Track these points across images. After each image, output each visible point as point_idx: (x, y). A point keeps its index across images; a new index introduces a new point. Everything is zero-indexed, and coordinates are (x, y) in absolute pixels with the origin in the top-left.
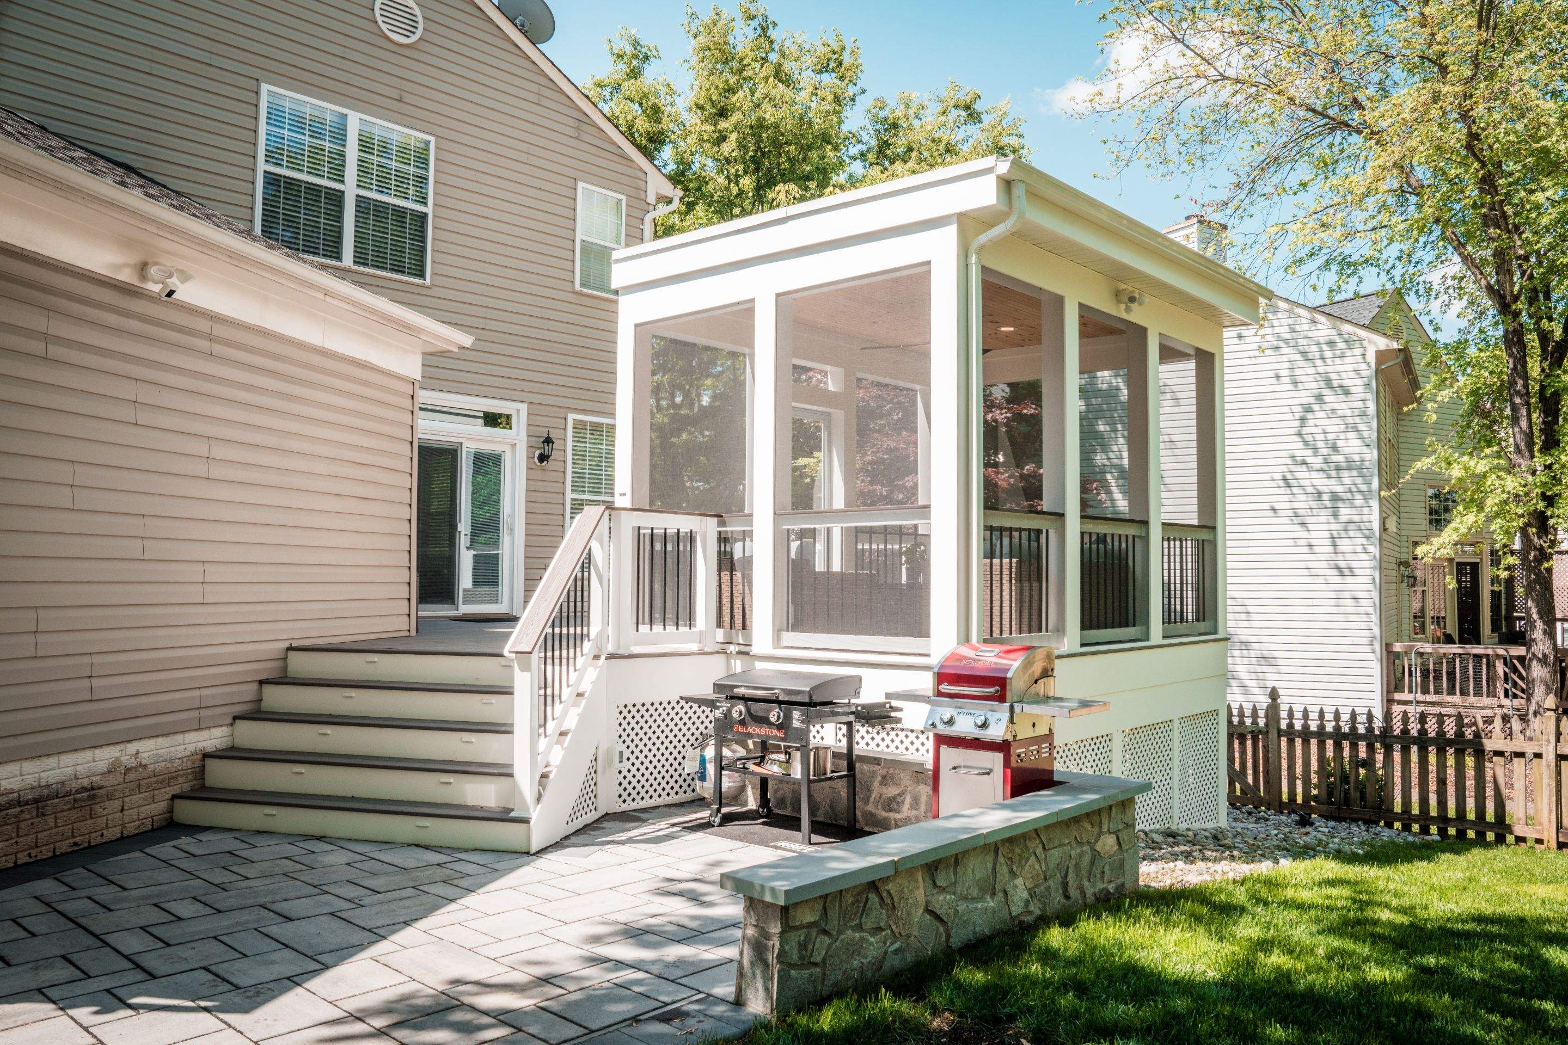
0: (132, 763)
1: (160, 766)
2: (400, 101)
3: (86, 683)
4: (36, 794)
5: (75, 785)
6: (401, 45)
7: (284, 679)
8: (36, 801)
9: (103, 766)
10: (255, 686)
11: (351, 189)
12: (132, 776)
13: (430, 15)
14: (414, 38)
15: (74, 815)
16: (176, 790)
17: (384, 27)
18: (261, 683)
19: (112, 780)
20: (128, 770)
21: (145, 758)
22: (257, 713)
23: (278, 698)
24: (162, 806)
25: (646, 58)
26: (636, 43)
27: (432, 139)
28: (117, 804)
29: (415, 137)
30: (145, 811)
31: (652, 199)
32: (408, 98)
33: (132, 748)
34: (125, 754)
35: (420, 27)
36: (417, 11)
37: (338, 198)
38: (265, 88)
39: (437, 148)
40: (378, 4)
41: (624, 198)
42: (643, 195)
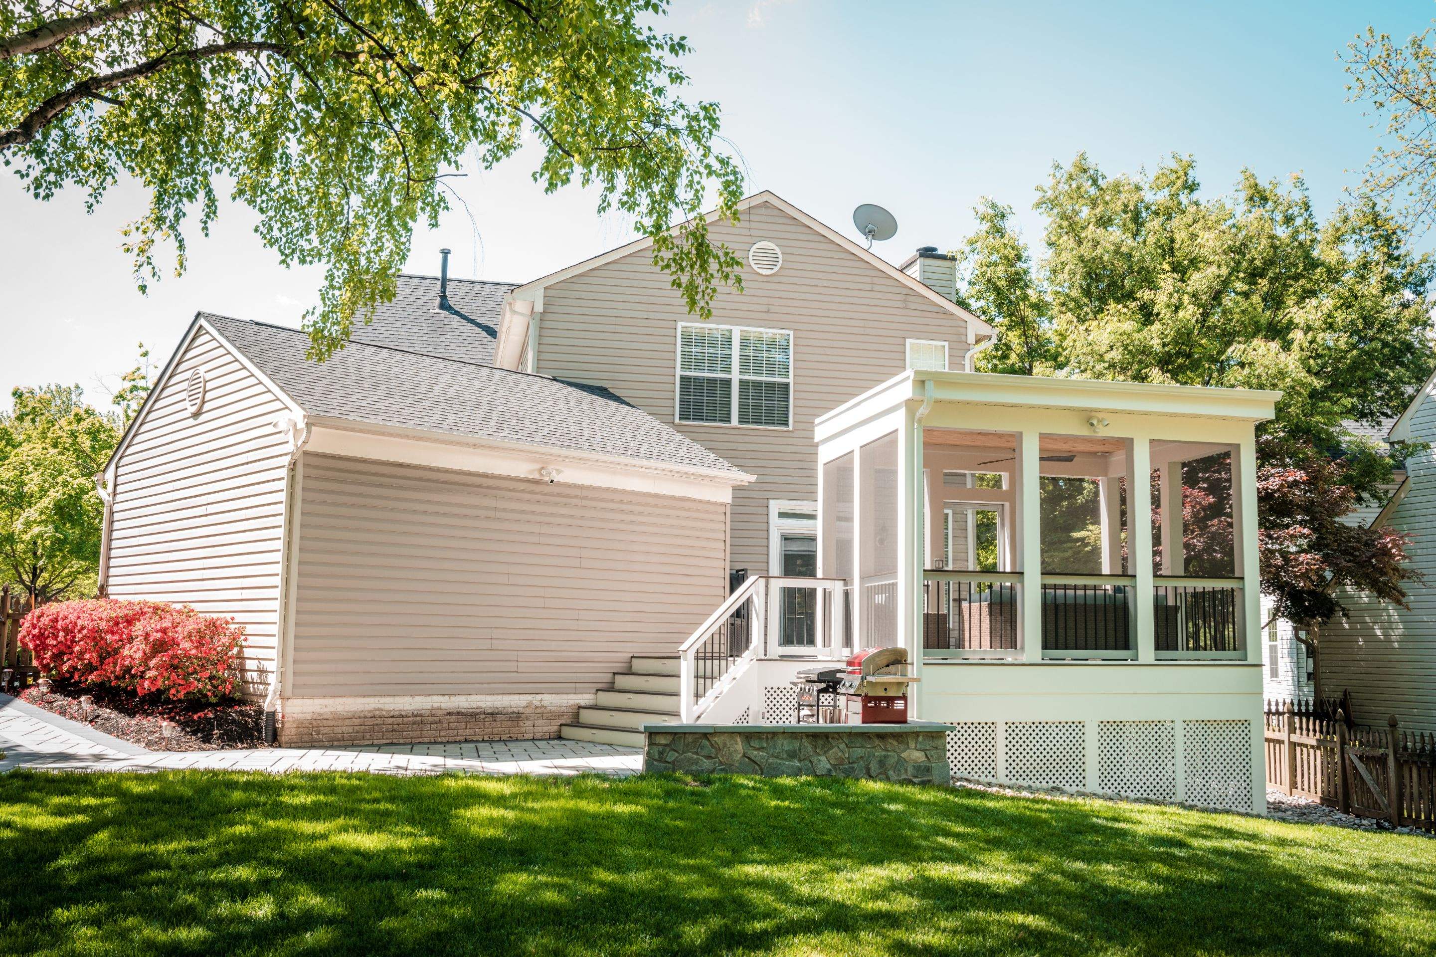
0: (538, 704)
1: (553, 709)
2: (768, 312)
3: (515, 664)
4: (492, 710)
5: (510, 710)
6: (768, 276)
7: (629, 672)
8: (492, 714)
9: (524, 703)
10: (611, 675)
11: (736, 377)
12: (538, 711)
13: (787, 250)
14: (776, 269)
15: (510, 723)
16: (563, 722)
17: (755, 267)
18: (614, 674)
19: (527, 711)
20: (536, 708)
21: (545, 703)
22: (611, 688)
23: (623, 681)
24: (555, 728)
25: (1003, 216)
26: (994, 206)
27: (791, 333)
28: (531, 723)
29: (777, 333)
30: (545, 729)
31: (971, 339)
32: (773, 309)
33: (539, 697)
34: (536, 700)
35: (780, 260)
36: (778, 251)
37: (727, 383)
38: (680, 325)
39: (795, 337)
40: (751, 253)
41: (946, 344)
42: (963, 338)
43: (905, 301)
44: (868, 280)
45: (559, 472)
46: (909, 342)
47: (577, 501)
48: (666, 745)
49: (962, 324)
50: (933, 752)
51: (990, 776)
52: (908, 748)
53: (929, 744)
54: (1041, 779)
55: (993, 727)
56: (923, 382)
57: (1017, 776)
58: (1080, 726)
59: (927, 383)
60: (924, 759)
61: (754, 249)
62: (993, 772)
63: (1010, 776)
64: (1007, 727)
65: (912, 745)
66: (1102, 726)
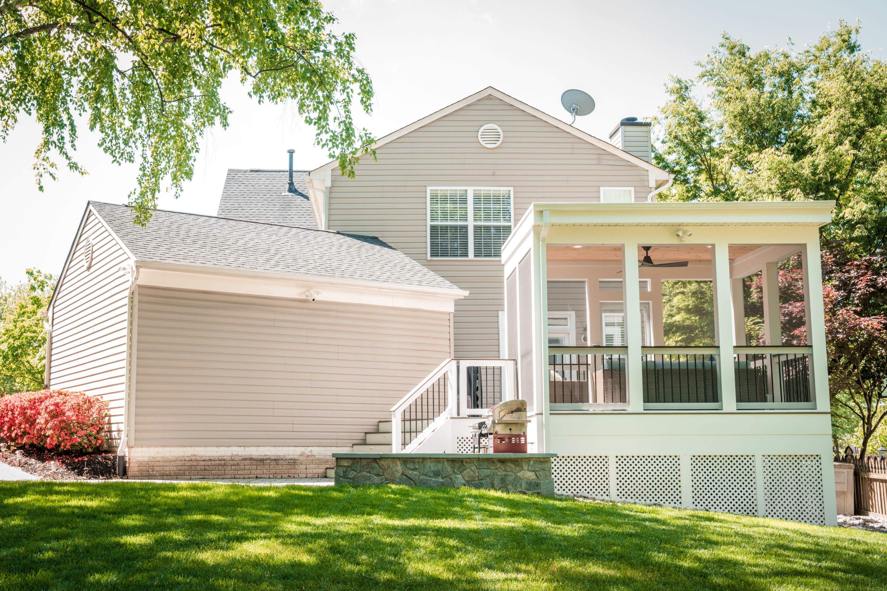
0: (309, 454)
1: (320, 457)
2: (494, 175)
3: (291, 426)
4: (275, 458)
5: (288, 457)
6: (493, 148)
7: (377, 432)
8: (275, 460)
9: (299, 453)
10: (363, 434)
11: (471, 223)
12: (309, 458)
13: (506, 129)
14: (498, 143)
15: (288, 467)
16: (328, 466)
17: (483, 143)
18: (366, 433)
19: (301, 458)
20: (308, 456)
21: (314, 453)
22: (364, 443)
23: (371, 438)
24: (322, 471)
25: (687, 88)
26: (679, 81)
27: (512, 189)
28: (304, 467)
29: (503, 190)
30: (315, 471)
31: (652, 184)
32: (497, 172)
33: (310, 449)
34: (307, 451)
35: (502, 136)
36: (500, 130)
37: (466, 227)
38: (429, 189)
39: (514, 192)
40: (480, 133)
41: (632, 189)
42: (646, 183)
43: (599, 159)
44: (569, 145)
45: (318, 293)
46: (602, 189)
47: (335, 314)
48: (348, 467)
49: (645, 173)
50: (541, 473)
51: (605, 495)
52: (523, 469)
53: (538, 467)
54: (645, 498)
55: (606, 460)
56: (542, 211)
57: (626, 495)
58: (676, 459)
59: (544, 212)
60: (535, 477)
61: (482, 130)
62: (607, 493)
63: (621, 495)
64: (617, 460)
65: (526, 468)
66: (694, 459)
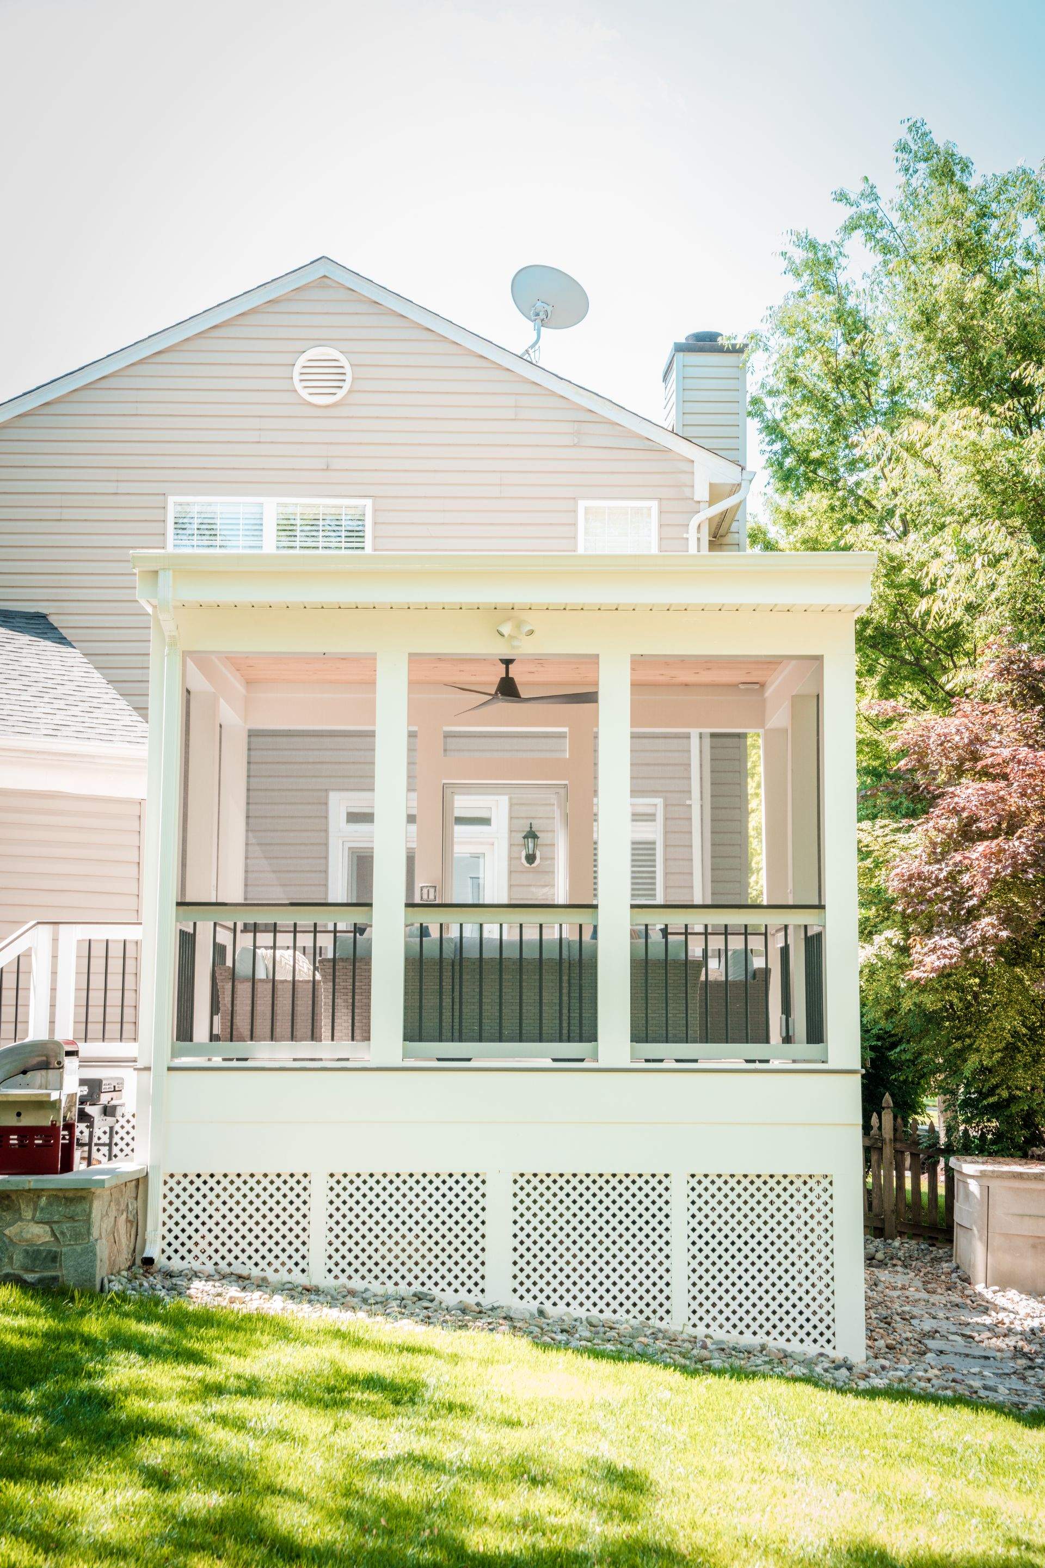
2: (328, 469)
6: (328, 406)
13: (360, 360)
14: (341, 394)
17: (304, 394)
25: (830, 262)
27: (368, 502)
29: (343, 505)
31: (702, 493)
32: (336, 464)
35: (349, 378)
36: (344, 361)
38: (171, 500)
39: (375, 511)
40: (297, 369)
41: (654, 505)
42: (687, 491)
44: (511, 401)
46: (582, 504)
49: (685, 468)
50: (66, 1226)
51: (297, 1270)
52: (21, 1219)
53: (59, 1211)
54: (396, 1277)
55: (304, 1182)
56: (156, 572)
57: (350, 1271)
58: (477, 1182)
59: (161, 573)
60: (48, 1238)
61: (302, 361)
62: (303, 1264)
63: (336, 1271)
64: (332, 1182)
65: (28, 1214)
66: (522, 1182)
